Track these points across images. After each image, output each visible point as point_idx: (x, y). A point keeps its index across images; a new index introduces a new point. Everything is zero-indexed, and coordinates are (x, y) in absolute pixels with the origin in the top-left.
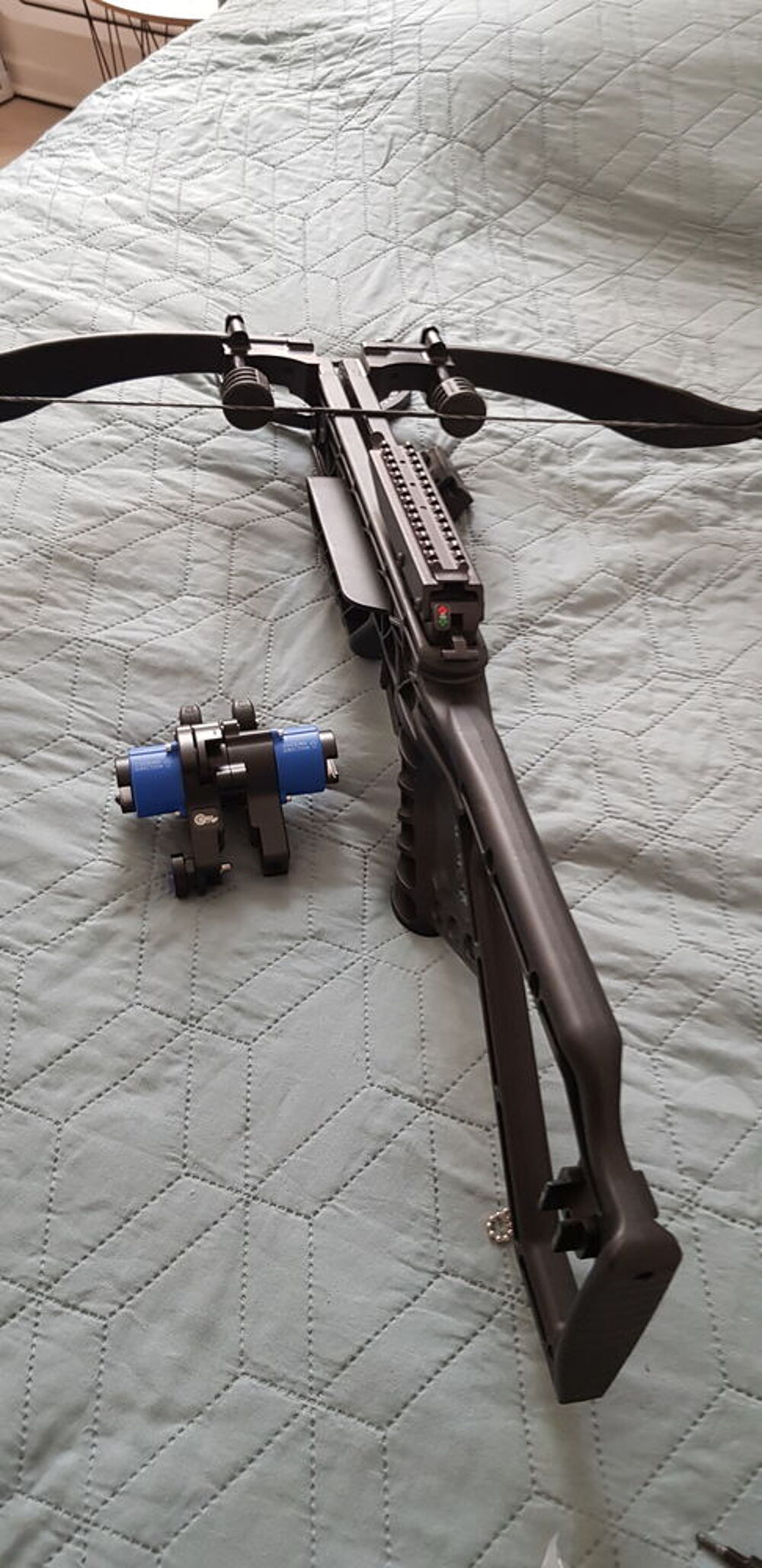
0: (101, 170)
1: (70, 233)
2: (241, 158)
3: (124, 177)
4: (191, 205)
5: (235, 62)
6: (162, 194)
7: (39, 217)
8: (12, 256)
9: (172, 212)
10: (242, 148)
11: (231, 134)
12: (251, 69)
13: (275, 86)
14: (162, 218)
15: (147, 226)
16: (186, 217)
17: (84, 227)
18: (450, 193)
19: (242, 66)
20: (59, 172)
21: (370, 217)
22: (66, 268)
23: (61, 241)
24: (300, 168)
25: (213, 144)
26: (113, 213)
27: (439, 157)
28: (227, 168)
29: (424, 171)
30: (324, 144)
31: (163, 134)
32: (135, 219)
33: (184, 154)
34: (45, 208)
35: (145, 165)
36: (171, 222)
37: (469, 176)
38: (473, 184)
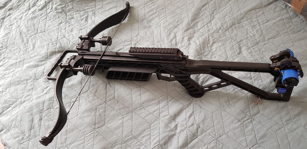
0: (16, 62)
1: (30, 80)
2: (37, 35)
3: (22, 59)
4: (44, 54)
5: (5, 15)
6: (35, 56)
7: (20, 83)
8: (28, 95)
9: (42, 58)
10: (34, 33)
11: (28, 32)
12: (9, 15)
13: (20, 14)
14: (42, 61)
15: (42, 65)
16: (46, 57)
17: (31, 77)
18: (84, 11)
19: (7, 15)
20: (6, 70)
21: (77, 27)
22: (41, 87)
23: (31, 83)
24: (50, 28)
25: (27, 37)
26: (32, 69)
27: (75, 6)
28: (37, 40)
29: (75, 11)
30: (48, 19)
31: (15, 43)
32: (37, 66)
33: (25, 44)
34: (18, 80)
35: (21, 53)
36: (44, 60)
37: (83, 5)
38: (85, 6)
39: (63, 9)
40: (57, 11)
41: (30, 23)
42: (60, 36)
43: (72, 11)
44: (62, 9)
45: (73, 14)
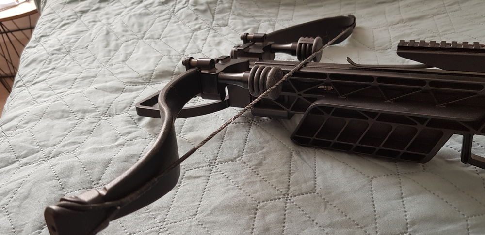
0: (76, 77)
1: (93, 114)
2: (140, 41)
3: (92, 74)
4: (145, 71)
5: (88, 8)
6: (122, 72)
7: (66, 115)
8: (74, 143)
9: (137, 78)
10: (136, 37)
11: (124, 33)
12: (98, 9)
13: (120, 9)
14: (135, 83)
15: (131, 91)
16: (148, 77)
17: (99, 107)
18: (252, 19)
19: (93, 9)
20: (49, 88)
21: (231, 40)
22: (113, 131)
23: (93, 120)
24: (172, 34)
25: (119, 41)
26: (106, 93)
27: (235, 7)
28: (139, 48)
29: (234, 14)
30: (172, 20)
31: (89, 48)
32: (121, 90)
33: (110, 51)
34: (64, 107)
35: (95, 64)
36: (142, 83)
37: (253, 9)
38: (257, 11)
39: (211, 6)
40: (196, 8)
41: (133, 20)
42: (191, 49)
43: (227, 12)
44: (208, 6)
45: (227, 18)
